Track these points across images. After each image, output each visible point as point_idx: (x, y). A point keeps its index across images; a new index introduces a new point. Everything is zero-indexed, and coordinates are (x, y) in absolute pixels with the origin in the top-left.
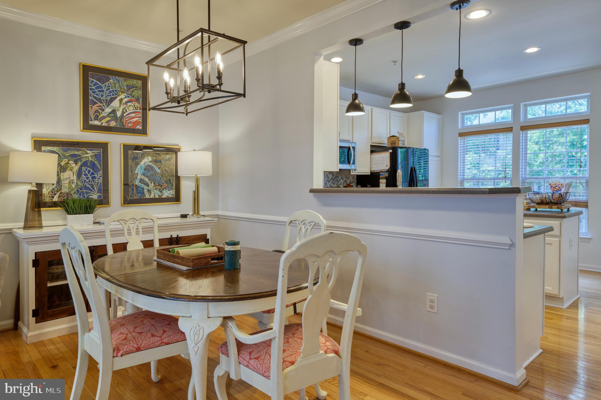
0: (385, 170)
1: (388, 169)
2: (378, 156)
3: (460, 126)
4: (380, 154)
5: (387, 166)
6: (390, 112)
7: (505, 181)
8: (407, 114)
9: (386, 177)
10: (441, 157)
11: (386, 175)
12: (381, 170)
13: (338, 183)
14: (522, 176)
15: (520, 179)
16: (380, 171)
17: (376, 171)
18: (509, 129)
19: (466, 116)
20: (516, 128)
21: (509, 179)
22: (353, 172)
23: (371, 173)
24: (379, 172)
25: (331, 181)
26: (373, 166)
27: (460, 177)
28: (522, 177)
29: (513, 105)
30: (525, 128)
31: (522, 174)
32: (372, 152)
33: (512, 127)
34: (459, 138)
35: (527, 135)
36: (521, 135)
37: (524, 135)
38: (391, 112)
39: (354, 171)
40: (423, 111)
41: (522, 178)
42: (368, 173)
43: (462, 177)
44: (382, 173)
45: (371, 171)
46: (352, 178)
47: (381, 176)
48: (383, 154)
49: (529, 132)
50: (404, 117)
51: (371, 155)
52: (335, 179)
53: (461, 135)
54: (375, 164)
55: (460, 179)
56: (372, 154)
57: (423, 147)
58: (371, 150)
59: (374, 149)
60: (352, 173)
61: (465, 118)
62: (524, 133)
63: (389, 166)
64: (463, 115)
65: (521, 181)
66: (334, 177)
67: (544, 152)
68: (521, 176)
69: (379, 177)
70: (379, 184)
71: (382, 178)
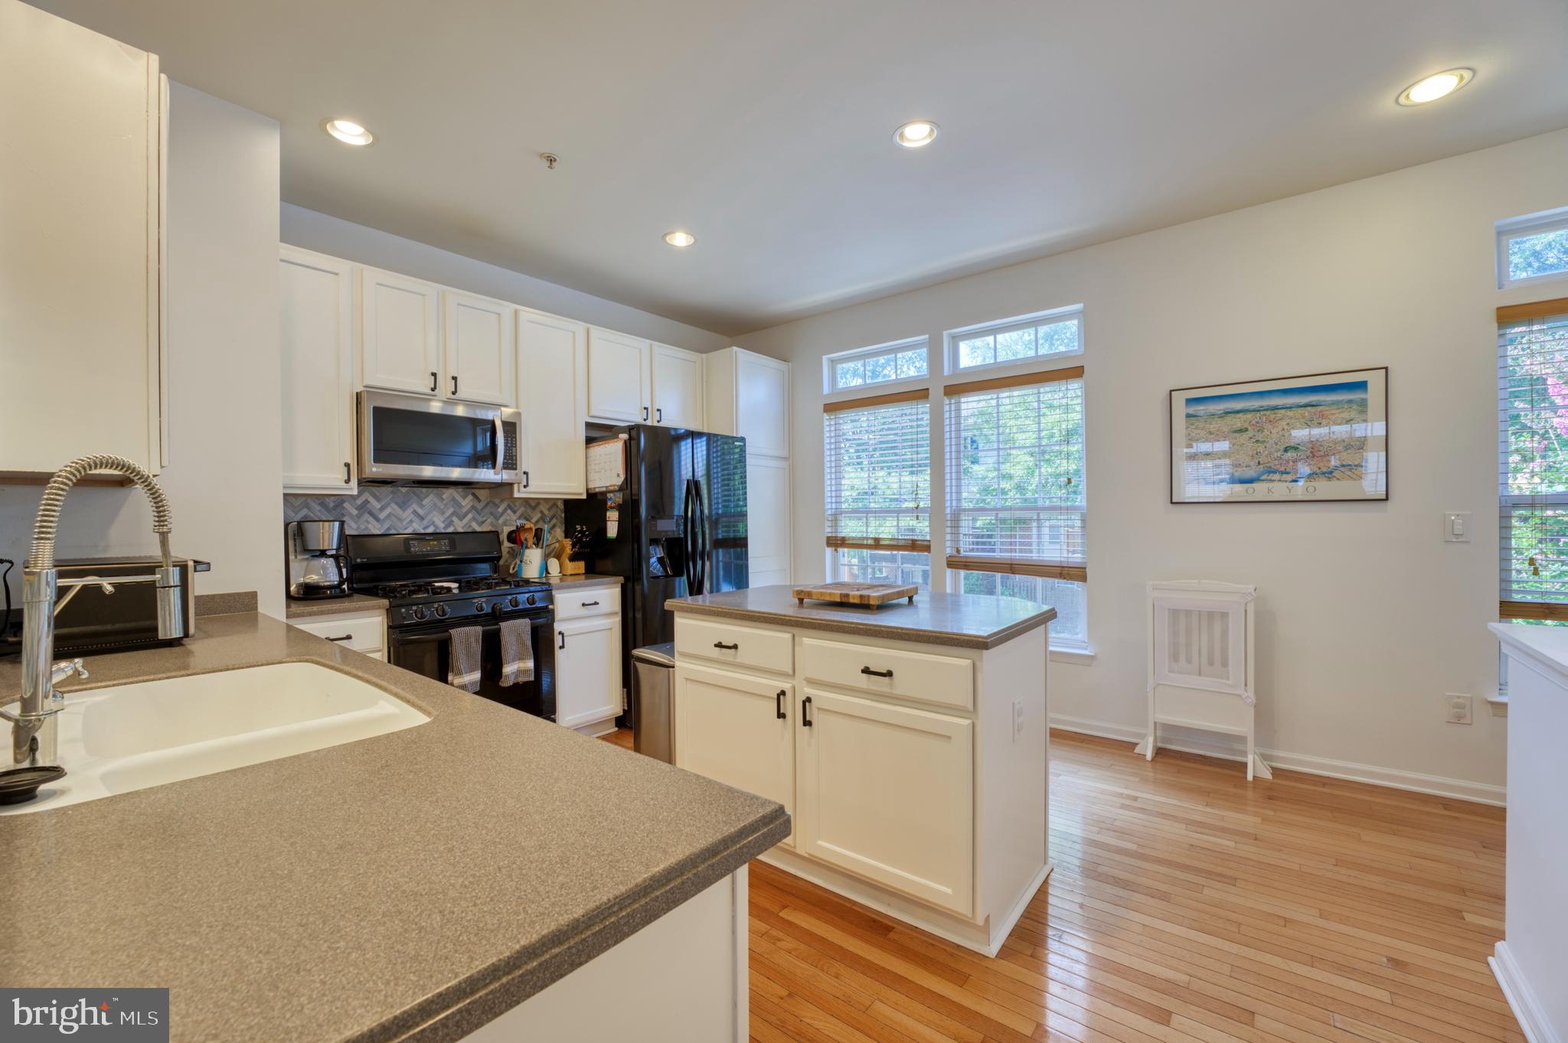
0: (615, 486)
1: (620, 484)
2: (600, 450)
3: (826, 390)
4: (606, 445)
5: (618, 475)
6: (651, 345)
7: (917, 517)
8: (704, 355)
9: (619, 505)
10: (791, 460)
11: (618, 498)
12: (607, 487)
13: (497, 520)
14: (951, 503)
15: (948, 511)
16: (604, 489)
17: (597, 490)
18: (919, 394)
19: (839, 366)
20: (937, 391)
21: (924, 510)
22: (519, 491)
23: (589, 494)
24: (604, 494)
25: (470, 516)
26: (592, 476)
27: (829, 507)
28: (951, 507)
29: (927, 336)
30: (956, 390)
31: (951, 500)
32: (590, 441)
33: (928, 389)
34: (826, 416)
35: (960, 406)
36: (947, 408)
37: (953, 406)
38: (653, 346)
39: (522, 489)
40: (735, 348)
41: (951, 511)
42: (581, 494)
43: (834, 506)
44: (612, 495)
45: (587, 490)
46: (547, 507)
47: (609, 503)
48: (611, 445)
49: (963, 400)
50: (695, 362)
51: (586, 448)
52: (482, 509)
53: (831, 408)
54: (595, 472)
55: (829, 512)
56: (591, 445)
57: (736, 434)
58: (586, 437)
59: (594, 434)
60: (516, 495)
61: (839, 372)
62: (953, 401)
63: (622, 478)
64: (833, 362)
65: (949, 517)
66: (479, 506)
67: (995, 446)
68: (948, 504)
69: (606, 504)
70: (606, 524)
71: (611, 508)
